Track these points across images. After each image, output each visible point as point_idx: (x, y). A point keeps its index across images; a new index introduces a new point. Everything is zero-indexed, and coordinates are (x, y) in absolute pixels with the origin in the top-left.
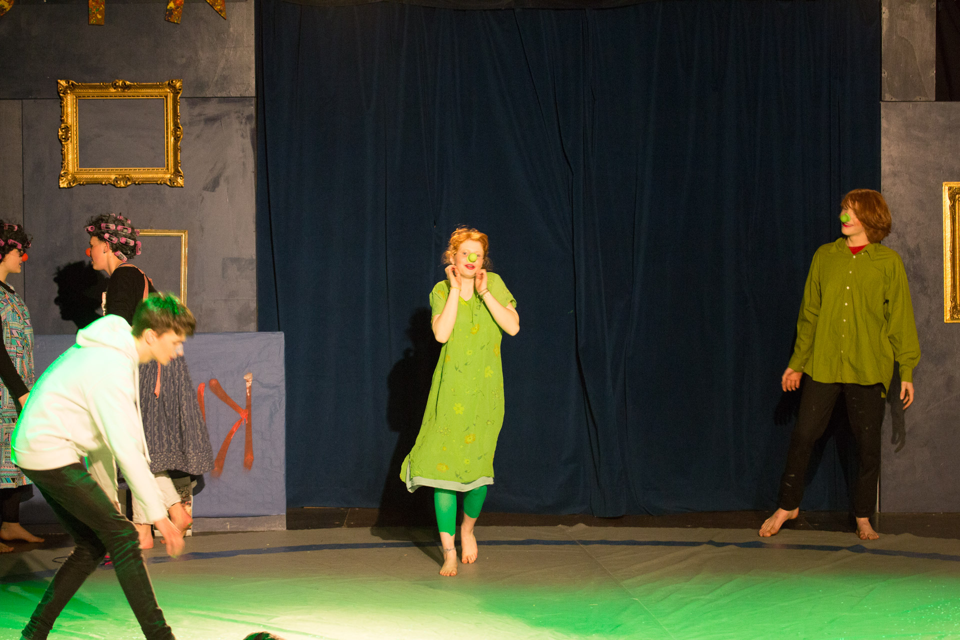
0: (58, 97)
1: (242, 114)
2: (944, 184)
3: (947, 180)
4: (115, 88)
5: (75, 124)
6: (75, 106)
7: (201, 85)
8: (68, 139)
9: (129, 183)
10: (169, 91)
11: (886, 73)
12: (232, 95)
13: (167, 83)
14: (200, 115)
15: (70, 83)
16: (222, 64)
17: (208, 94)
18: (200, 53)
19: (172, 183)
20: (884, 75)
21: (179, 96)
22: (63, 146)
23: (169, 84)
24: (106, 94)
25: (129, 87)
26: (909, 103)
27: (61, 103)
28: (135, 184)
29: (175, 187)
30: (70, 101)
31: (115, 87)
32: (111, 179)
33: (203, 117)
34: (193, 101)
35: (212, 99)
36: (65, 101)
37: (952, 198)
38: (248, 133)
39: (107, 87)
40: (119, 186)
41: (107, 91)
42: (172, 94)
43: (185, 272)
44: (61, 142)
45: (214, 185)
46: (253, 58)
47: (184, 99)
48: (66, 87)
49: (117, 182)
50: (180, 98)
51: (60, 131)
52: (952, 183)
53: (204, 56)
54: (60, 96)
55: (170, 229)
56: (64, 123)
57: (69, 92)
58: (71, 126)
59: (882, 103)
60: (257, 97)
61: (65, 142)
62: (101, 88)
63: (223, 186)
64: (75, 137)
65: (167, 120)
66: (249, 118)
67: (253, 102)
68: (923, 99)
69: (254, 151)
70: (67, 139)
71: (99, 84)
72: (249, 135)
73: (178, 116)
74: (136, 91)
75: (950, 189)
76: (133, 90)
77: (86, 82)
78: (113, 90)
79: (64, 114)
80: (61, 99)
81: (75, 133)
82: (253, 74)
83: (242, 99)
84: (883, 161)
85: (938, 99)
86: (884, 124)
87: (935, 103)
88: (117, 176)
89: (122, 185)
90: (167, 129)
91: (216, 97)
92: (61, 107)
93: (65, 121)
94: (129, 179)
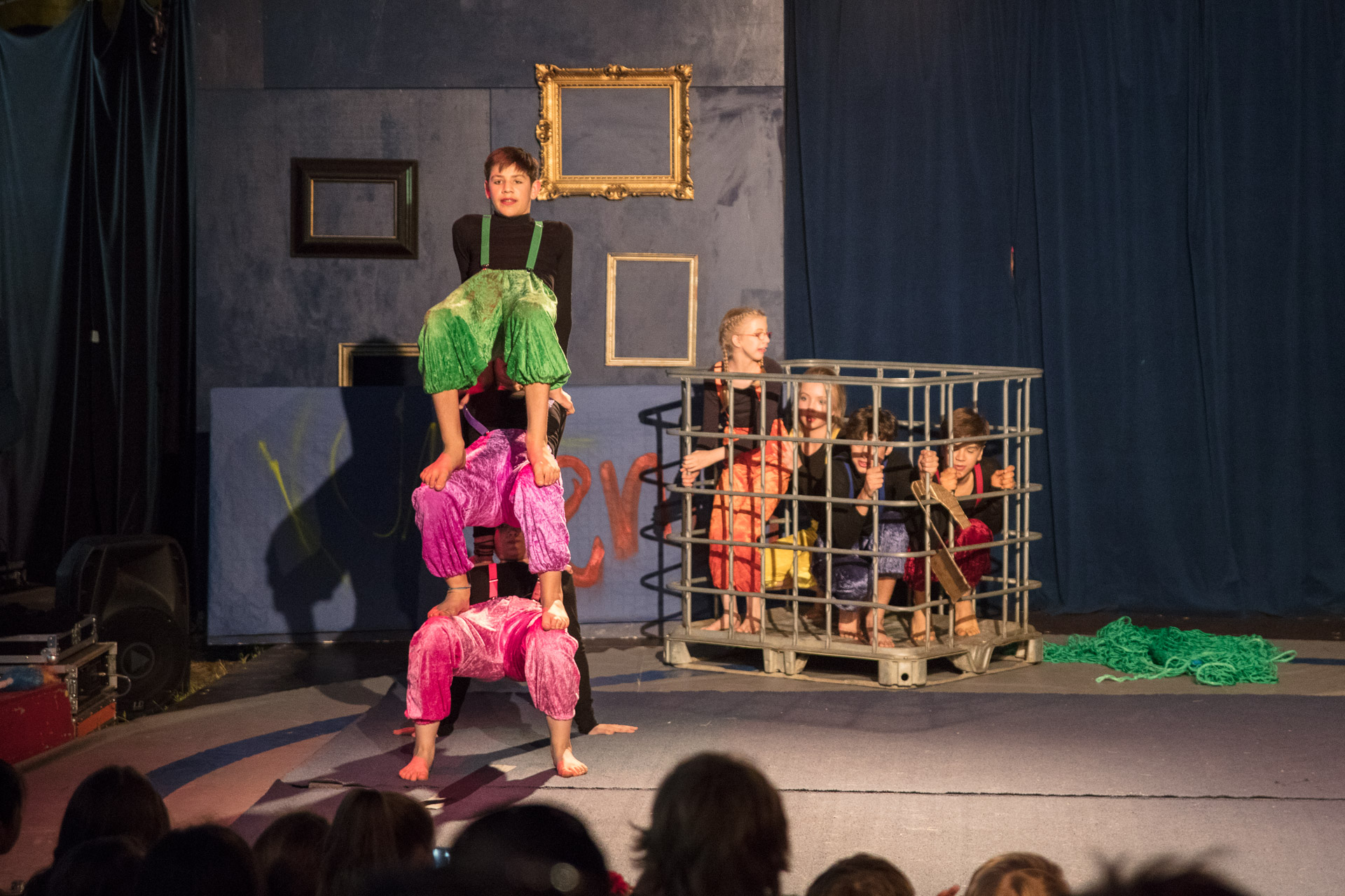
0: (536, 86)
1: (768, 108)
4: (607, 75)
5: (557, 120)
6: (557, 97)
7: (716, 72)
8: (548, 139)
9: (625, 195)
10: (675, 78)
12: (756, 84)
13: (673, 68)
14: (714, 109)
15: (551, 68)
16: (742, 44)
17: (725, 82)
18: (715, 31)
19: (679, 195)
21: (689, 85)
22: (541, 148)
23: (675, 70)
24: (596, 82)
25: (625, 74)
27: (540, 93)
28: (632, 195)
29: (684, 200)
30: (551, 91)
31: (608, 73)
32: (601, 190)
33: (718, 112)
34: (706, 92)
35: (730, 89)
36: (545, 90)
38: (775, 133)
39: (597, 74)
40: (611, 198)
41: (597, 78)
42: (679, 83)
43: (694, 306)
44: (539, 142)
45: (731, 197)
46: (782, 37)
47: (694, 90)
48: (547, 74)
49: (609, 193)
50: (690, 87)
51: (538, 128)
53: (720, 35)
54: (537, 83)
55: (675, 252)
56: (543, 119)
57: (549, 79)
58: (552, 123)
60: (787, 86)
61: (544, 142)
62: (589, 74)
63: (742, 198)
64: (557, 136)
65: (673, 116)
66: (776, 114)
67: (782, 93)
69: (782, 155)
70: (546, 139)
71: (587, 69)
72: (776, 134)
73: (687, 110)
74: (634, 78)
76: (630, 78)
77: (570, 67)
78: (605, 78)
79: (543, 107)
80: (540, 88)
81: (557, 131)
82: (781, 58)
83: (767, 90)
88: (610, 186)
89: (616, 196)
90: (673, 127)
91: (735, 87)
92: (540, 98)
93: (545, 116)
94: (624, 190)
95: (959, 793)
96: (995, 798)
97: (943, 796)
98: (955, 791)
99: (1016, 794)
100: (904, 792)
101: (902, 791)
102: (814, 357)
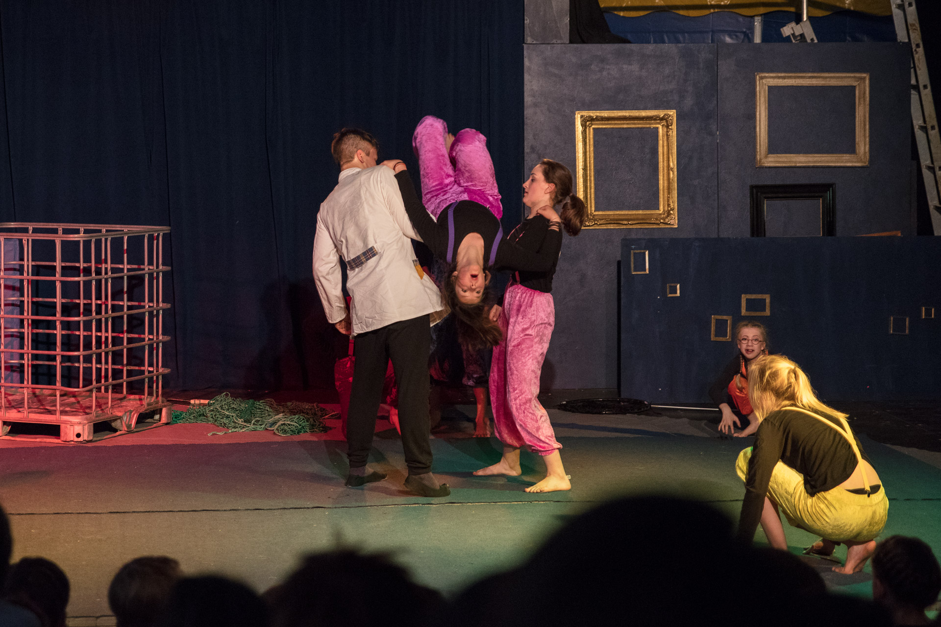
2: (577, 112)
3: (579, 109)
11: (528, 21)
20: (527, 22)
26: (547, 45)
37: (584, 125)
52: (583, 112)
59: (525, 46)
68: (559, 42)
75: (582, 117)
84: (526, 94)
85: (571, 42)
86: (527, 63)
87: (569, 45)
95: (118, 512)
96: (142, 514)
97: (107, 515)
98: (114, 511)
99: (156, 511)
100: (79, 513)
101: (78, 512)
102: (15, 221)
